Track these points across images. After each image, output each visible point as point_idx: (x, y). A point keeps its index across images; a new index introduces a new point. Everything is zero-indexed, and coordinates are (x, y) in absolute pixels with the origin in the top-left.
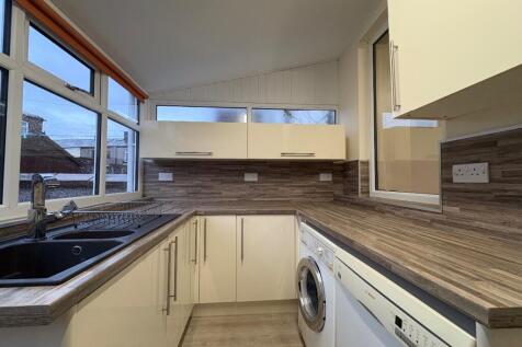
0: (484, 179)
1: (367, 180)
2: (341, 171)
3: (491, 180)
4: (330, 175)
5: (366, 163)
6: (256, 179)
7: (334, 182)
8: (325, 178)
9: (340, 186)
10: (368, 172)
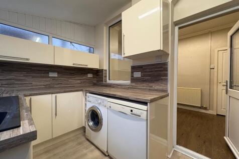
0: (140, 76)
1: (106, 77)
2: (96, 73)
3: (142, 76)
4: (92, 75)
5: (106, 70)
6: (56, 76)
7: (93, 77)
8: (90, 75)
9: (95, 79)
10: (106, 74)
